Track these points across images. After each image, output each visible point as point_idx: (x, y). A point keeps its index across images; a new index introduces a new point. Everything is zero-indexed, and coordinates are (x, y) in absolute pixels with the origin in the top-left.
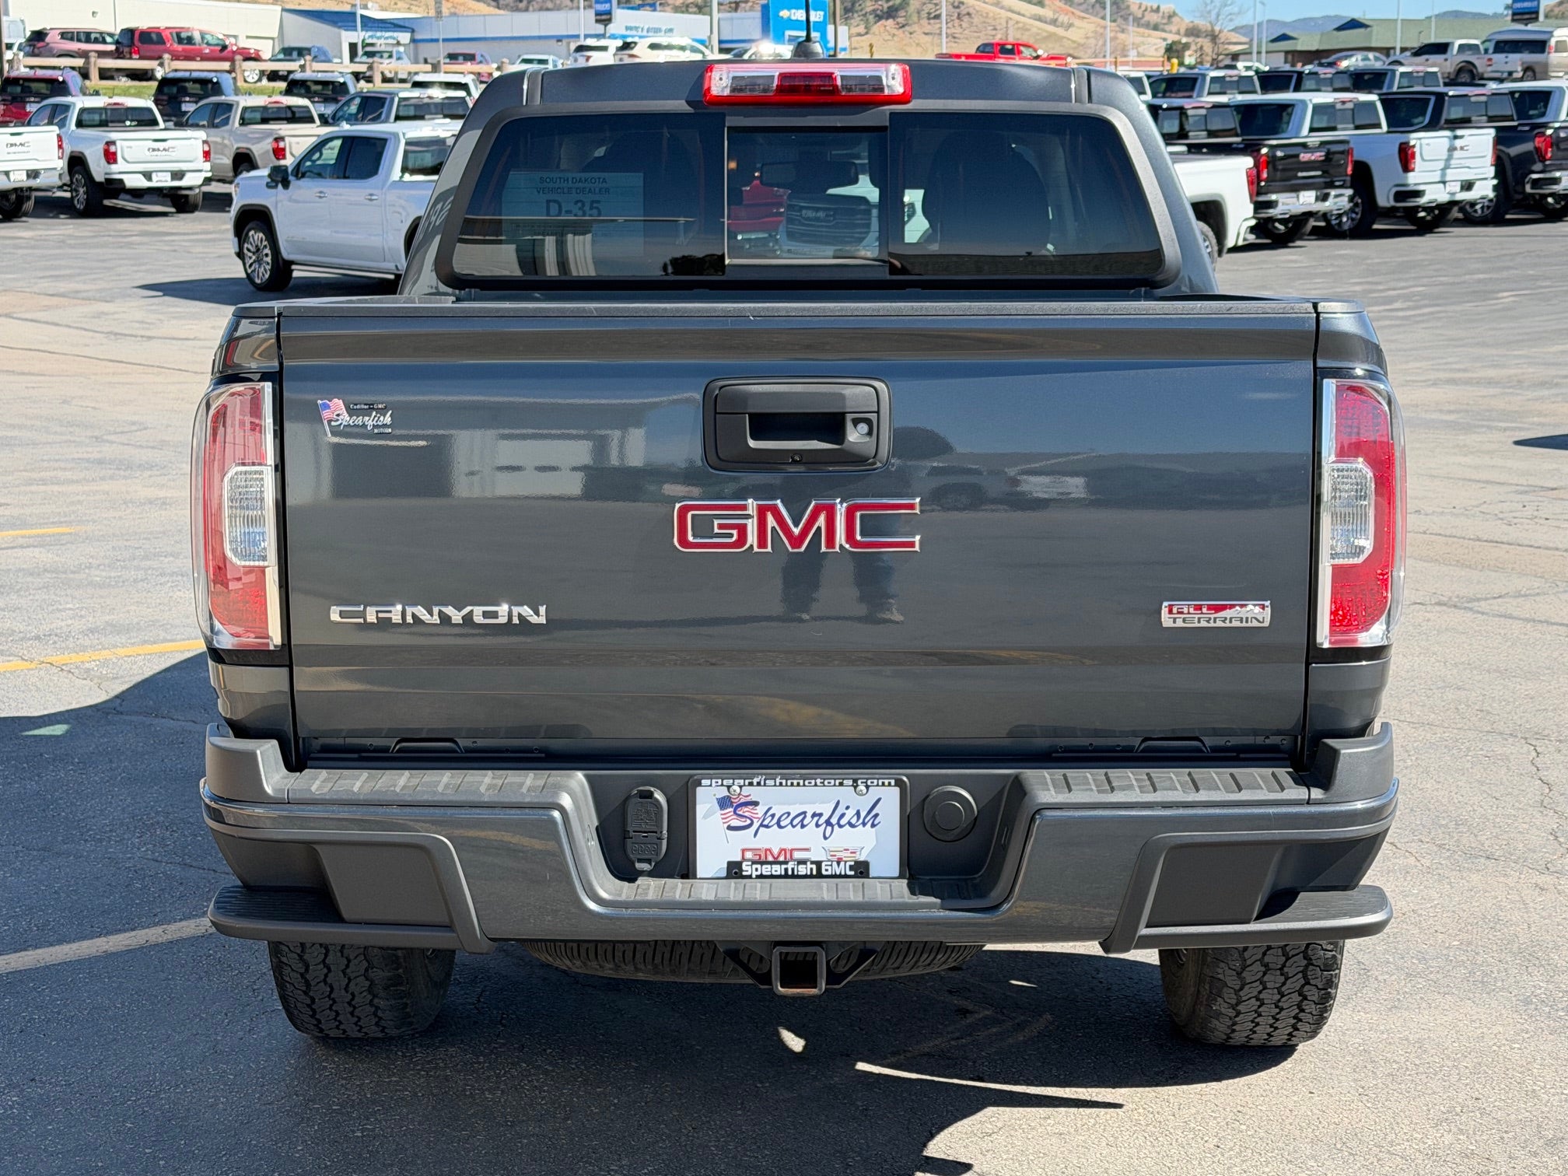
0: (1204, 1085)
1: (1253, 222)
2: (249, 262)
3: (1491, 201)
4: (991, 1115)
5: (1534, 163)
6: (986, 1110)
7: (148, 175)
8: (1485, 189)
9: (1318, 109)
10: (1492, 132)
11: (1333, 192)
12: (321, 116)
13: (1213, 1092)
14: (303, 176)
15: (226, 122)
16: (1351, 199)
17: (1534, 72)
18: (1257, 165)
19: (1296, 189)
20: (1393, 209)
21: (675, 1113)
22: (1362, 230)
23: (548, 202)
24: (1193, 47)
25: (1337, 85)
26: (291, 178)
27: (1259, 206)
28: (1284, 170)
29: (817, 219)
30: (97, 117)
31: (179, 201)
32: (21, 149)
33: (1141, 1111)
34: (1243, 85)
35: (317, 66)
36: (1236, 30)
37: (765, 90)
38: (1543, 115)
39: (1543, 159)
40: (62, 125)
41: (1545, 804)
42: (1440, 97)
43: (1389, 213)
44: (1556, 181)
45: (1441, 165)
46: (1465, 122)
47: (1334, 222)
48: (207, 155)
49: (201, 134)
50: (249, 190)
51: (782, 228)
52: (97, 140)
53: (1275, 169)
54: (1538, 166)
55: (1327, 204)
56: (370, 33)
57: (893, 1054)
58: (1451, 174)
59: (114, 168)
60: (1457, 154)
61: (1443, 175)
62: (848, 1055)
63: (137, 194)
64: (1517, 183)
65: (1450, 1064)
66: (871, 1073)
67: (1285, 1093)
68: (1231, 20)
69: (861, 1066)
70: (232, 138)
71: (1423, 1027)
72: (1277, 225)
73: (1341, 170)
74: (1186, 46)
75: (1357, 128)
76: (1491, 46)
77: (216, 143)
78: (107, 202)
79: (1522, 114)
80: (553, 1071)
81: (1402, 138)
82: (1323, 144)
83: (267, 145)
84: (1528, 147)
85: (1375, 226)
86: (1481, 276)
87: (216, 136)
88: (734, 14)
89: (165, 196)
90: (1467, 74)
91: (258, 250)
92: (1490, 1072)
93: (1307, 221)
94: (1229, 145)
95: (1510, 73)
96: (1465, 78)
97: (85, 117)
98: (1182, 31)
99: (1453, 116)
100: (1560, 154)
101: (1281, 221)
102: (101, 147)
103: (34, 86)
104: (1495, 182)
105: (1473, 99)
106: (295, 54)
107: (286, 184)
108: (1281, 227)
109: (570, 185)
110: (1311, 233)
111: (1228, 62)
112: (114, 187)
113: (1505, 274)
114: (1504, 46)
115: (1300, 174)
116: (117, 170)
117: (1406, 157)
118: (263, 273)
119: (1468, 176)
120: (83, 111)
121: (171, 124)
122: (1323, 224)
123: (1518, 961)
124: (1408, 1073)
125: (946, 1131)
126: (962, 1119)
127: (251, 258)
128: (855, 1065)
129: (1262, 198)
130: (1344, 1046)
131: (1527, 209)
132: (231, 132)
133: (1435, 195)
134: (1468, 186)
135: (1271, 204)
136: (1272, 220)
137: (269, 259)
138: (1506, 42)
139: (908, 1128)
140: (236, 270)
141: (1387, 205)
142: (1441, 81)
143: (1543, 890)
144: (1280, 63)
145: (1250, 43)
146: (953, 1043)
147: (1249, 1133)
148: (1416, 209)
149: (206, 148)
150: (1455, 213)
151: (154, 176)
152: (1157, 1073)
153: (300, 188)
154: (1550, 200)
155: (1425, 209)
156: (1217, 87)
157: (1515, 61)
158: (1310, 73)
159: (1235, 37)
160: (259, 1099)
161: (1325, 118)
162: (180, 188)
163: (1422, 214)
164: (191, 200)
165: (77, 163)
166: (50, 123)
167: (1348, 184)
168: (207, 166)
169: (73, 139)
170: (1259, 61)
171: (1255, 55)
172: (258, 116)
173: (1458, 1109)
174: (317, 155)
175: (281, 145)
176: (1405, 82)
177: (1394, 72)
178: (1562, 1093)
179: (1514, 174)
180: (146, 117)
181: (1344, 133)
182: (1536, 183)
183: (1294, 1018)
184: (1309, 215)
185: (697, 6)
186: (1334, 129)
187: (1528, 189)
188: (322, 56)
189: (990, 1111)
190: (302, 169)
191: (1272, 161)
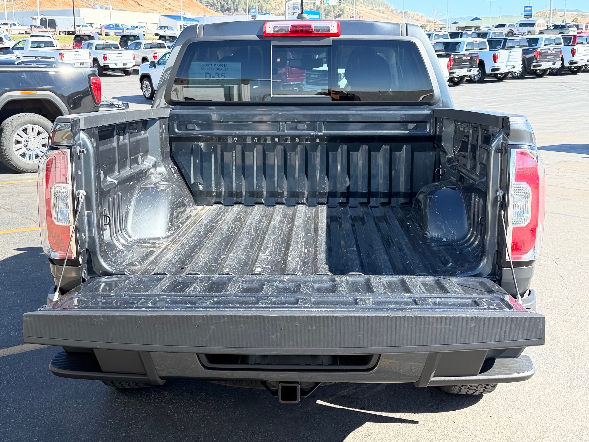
0: (449, 412)
1: (449, 78)
2: (144, 90)
3: (520, 72)
4: (368, 426)
5: (534, 60)
6: (365, 424)
7: (116, 64)
8: (519, 68)
9: (468, 44)
10: (522, 50)
11: (473, 69)
12: (168, 46)
13: (453, 416)
14: (160, 64)
15: (140, 48)
16: (478, 71)
17: (531, 33)
18: (450, 61)
19: (461, 68)
20: (491, 74)
21: (247, 425)
22: (481, 81)
23: (206, 73)
24: (428, 26)
25: (473, 36)
26: (156, 65)
27: (451, 73)
28: (458, 62)
29: (315, 78)
30: (101, 47)
31: (126, 72)
32: (78, 56)
33: (425, 425)
34: (444, 37)
35: (169, 31)
36: (441, 21)
37: (286, 31)
38: (536, 45)
39: (536, 59)
40: (91, 49)
41: (562, 285)
42: (505, 40)
43: (490, 75)
44: (540, 65)
45: (506, 60)
46: (512, 48)
47: (472, 78)
48: (134, 58)
49: (132, 52)
50: (145, 68)
51: (304, 81)
52: (101, 53)
53: (455, 62)
54: (535, 61)
55: (471, 72)
56: (186, 22)
57: (331, 396)
58: (509, 63)
59: (106, 62)
60: (510, 57)
61: (507, 64)
62: (314, 397)
63: (113, 70)
64: (529, 66)
65: (542, 402)
66: (322, 405)
67: (481, 416)
68: (440, 18)
69: (319, 402)
70: (141, 53)
71: (530, 385)
72: (455, 79)
73: (475, 62)
74: (426, 25)
75: (480, 49)
76: (518, 25)
77: (137, 54)
78: (104, 72)
79: (530, 45)
80: (202, 404)
81: (493, 52)
82: (470, 54)
83: (152, 55)
84: (532, 55)
85: (485, 79)
86: (518, 95)
87: (136, 52)
88: (293, 16)
89: (122, 70)
90: (511, 33)
91: (147, 87)
92: (558, 407)
93: (464, 78)
94: (441, 54)
95: (524, 33)
96: (510, 34)
97: (98, 47)
98: (425, 21)
99: (509, 46)
100: (542, 57)
101: (456, 78)
102: (102, 56)
103: (85, 37)
104: (522, 66)
105: (515, 40)
106: (163, 28)
107: (155, 67)
108: (457, 80)
109: (214, 67)
110: (465, 82)
111: (439, 30)
112: (106, 68)
113: (525, 94)
114: (522, 25)
115: (463, 63)
116: (107, 63)
117: (495, 58)
118: (148, 94)
119: (514, 64)
120: (97, 45)
121: (123, 49)
122: (469, 79)
123: (562, 354)
124: (527, 407)
125: (350, 434)
126: (356, 429)
127: (145, 89)
128: (316, 401)
129: (451, 71)
130: (501, 394)
131: (531, 74)
132: (141, 51)
133: (503, 70)
134: (514, 67)
135: (453, 73)
136: (453, 77)
137: (150, 90)
138: (522, 24)
139: (336, 433)
140: (140, 93)
141: (489, 73)
142: (504, 35)
143: (567, 322)
144: (454, 30)
145: (446, 25)
146: (353, 391)
147: (468, 436)
148: (497, 74)
149: (134, 56)
150: (510, 75)
151: (118, 64)
152: (431, 406)
153: (159, 68)
154: (538, 71)
155: (500, 74)
156: (437, 37)
157: (526, 29)
158: (465, 33)
159: (441, 23)
160: (89, 417)
161: (470, 46)
162: (126, 68)
163: (499, 76)
164: (129, 71)
165: (95, 60)
166: (88, 48)
167: (477, 66)
168: (134, 61)
169: (94, 53)
170: (448, 30)
171: (447, 28)
172: (149, 46)
173: (548, 425)
174: (164, 58)
175: (156, 55)
176: (493, 35)
177: (490, 32)
178: (587, 417)
179: (528, 63)
180: (116, 46)
181: (476, 50)
182: (534, 66)
183: (484, 387)
184: (465, 76)
185: (282, 14)
186: (473, 50)
187: (532, 68)
188: (171, 29)
189: (367, 424)
190: (160, 62)
191: (454, 60)
